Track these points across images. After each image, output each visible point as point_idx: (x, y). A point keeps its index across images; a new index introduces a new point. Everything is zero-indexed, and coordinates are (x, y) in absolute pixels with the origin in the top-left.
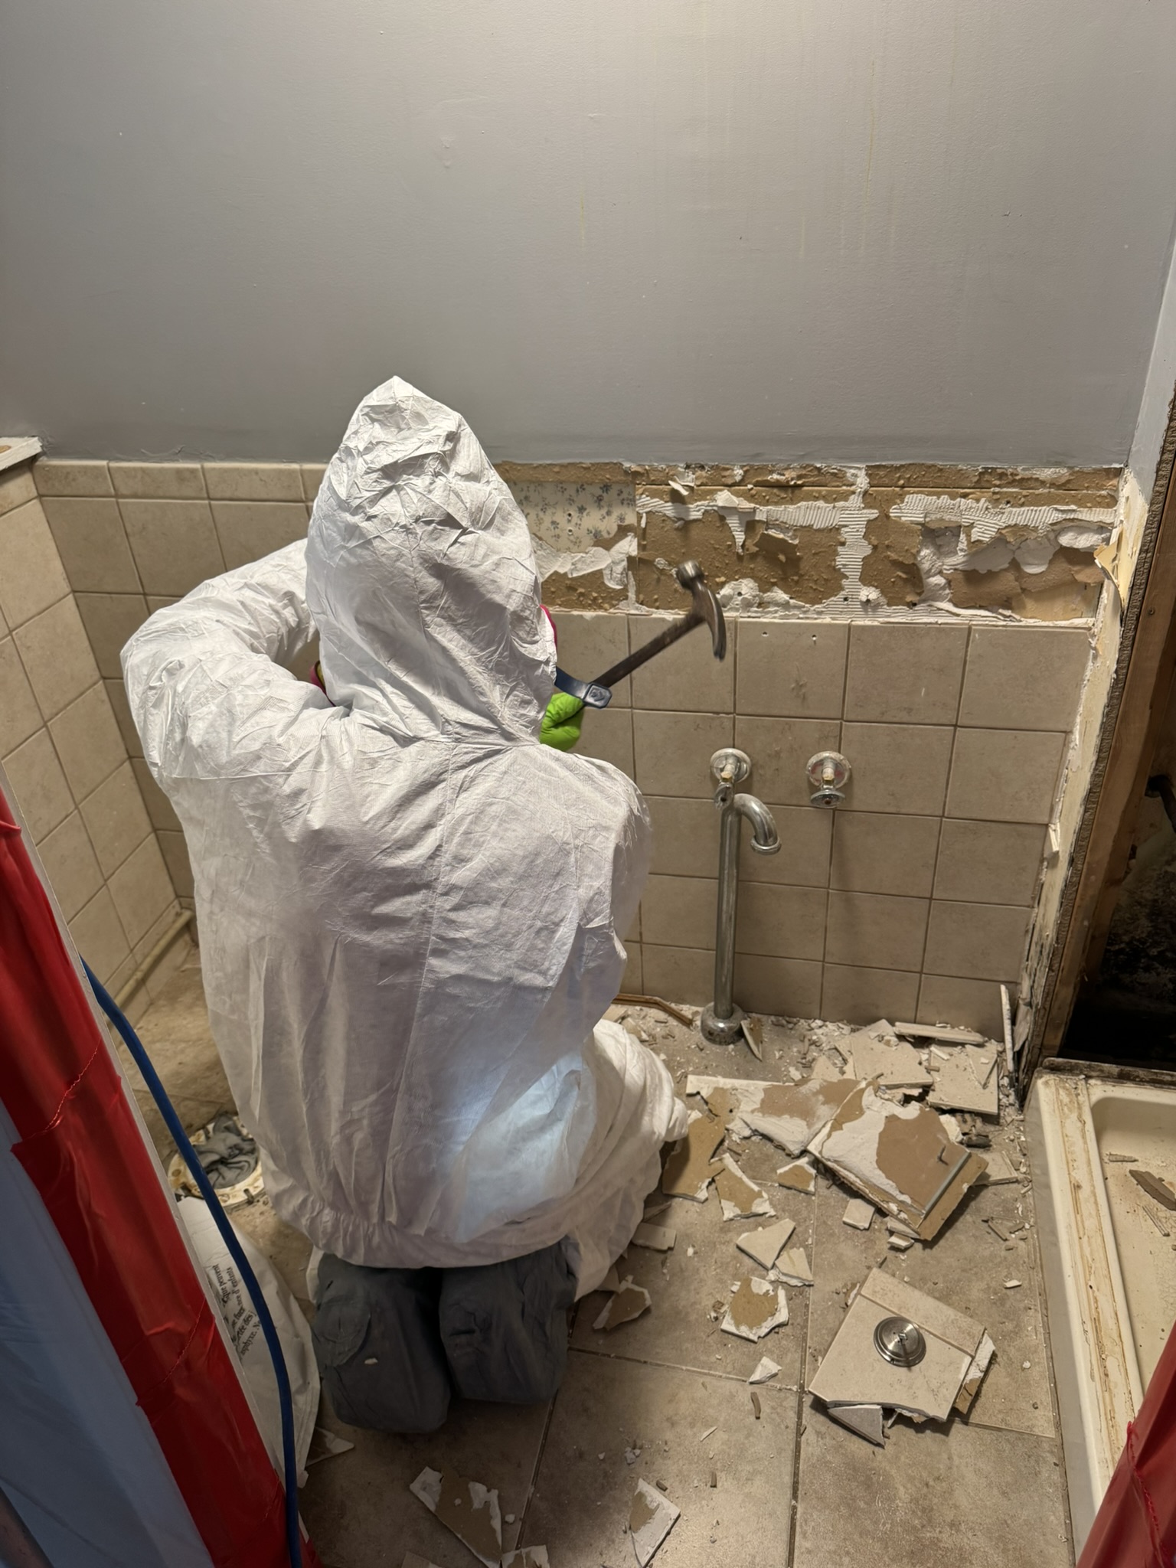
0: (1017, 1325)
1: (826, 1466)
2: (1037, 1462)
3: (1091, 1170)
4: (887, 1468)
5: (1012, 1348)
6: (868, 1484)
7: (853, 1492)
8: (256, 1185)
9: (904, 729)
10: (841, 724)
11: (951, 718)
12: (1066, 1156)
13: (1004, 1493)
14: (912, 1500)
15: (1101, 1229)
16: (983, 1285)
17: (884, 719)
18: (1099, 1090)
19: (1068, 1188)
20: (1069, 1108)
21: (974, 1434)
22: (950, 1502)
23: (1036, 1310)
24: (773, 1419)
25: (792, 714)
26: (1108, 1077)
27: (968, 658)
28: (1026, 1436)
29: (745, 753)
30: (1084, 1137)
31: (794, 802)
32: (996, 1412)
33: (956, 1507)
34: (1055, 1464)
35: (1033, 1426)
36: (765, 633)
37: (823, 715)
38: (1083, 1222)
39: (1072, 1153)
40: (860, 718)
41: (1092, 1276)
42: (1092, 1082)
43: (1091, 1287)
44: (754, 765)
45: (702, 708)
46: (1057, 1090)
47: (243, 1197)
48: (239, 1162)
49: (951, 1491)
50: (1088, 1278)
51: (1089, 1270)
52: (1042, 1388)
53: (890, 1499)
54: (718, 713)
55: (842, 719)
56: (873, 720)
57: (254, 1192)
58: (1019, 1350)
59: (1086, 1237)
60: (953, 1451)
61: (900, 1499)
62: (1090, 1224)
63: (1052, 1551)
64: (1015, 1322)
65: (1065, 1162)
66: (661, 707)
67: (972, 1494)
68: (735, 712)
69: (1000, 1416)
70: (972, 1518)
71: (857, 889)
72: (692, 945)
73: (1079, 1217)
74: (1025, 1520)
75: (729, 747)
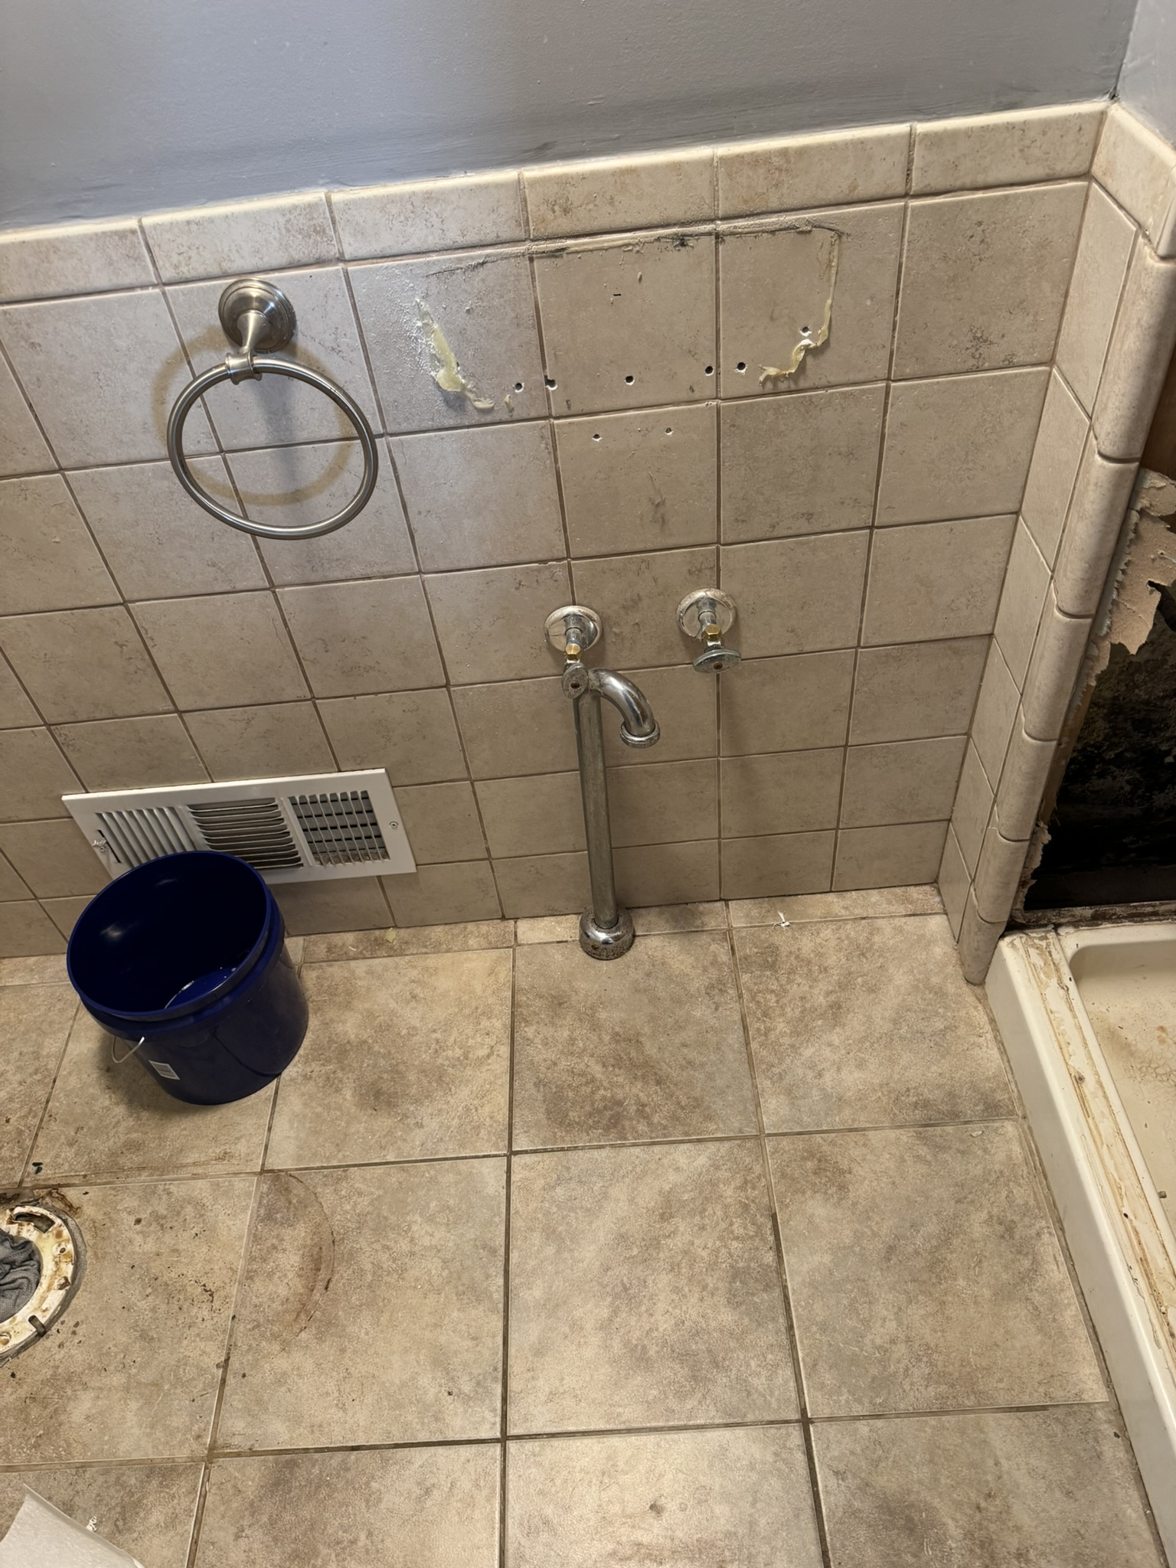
0: (1034, 1261)
1: (856, 1517)
2: (1096, 1440)
3: (1089, 1052)
4: (929, 1498)
5: (1035, 1293)
6: (910, 1528)
7: (896, 1545)
8: (44, 1307)
9: (802, 544)
10: (718, 549)
11: (865, 517)
12: (1058, 1041)
13: (1068, 1493)
14: (965, 1535)
15: (1119, 1133)
16: (984, 1215)
17: (775, 534)
18: (1073, 940)
19: (1069, 1084)
20: (1045, 973)
21: (1016, 1421)
22: (1011, 1524)
23: (1050, 1233)
24: (778, 1470)
25: (650, 546)
26: (1080, 921)
27: (886, 430)
28: (1076, 1408)
29: (591, 609)
30: (1071, 1009)
31: (665, 661)
32: (1036, 1385)
33: (1018, 1528)
34: (1116, 1435)
35: (1082, 1392)
36: (597, 436)
37: (691, 541)
38: (1096, 1126)
39: (1063, 1034)
40: (743, 537)
41: (1125, 1199)
42: (1062, 931)
43: (1126, 1215)
44: (604, 621)
45: (522, 557)
46: (1027, 952)
47: (29, 1331)
48: (13, 1281)
49: (1008, 1509)
50: (1121, 1204)
51: (1118, 1192)
52: (1080, 1338)
53: (940, 1541)
54: (544, 561)
55: (718, 542)
56: (759, 537)
57: (43, 1319)
58: (1043, 1293)
59: (1105, 1146)
60: (999, 1453)
61: (952, 1537)
62: (1106, 1127)
63: (1139, 1557)
64: (1030, 1257)
65: (1057, 1048)
66: (463, 565)
67: (1032, 1506)
68: (568, 556)
69: (1041, 1390)
70: (1039, 1539)
71: (754, 751)
72: (554, 849)
73: (1090, 1120)
74: (1099, 1523)
75: (568, 605)
